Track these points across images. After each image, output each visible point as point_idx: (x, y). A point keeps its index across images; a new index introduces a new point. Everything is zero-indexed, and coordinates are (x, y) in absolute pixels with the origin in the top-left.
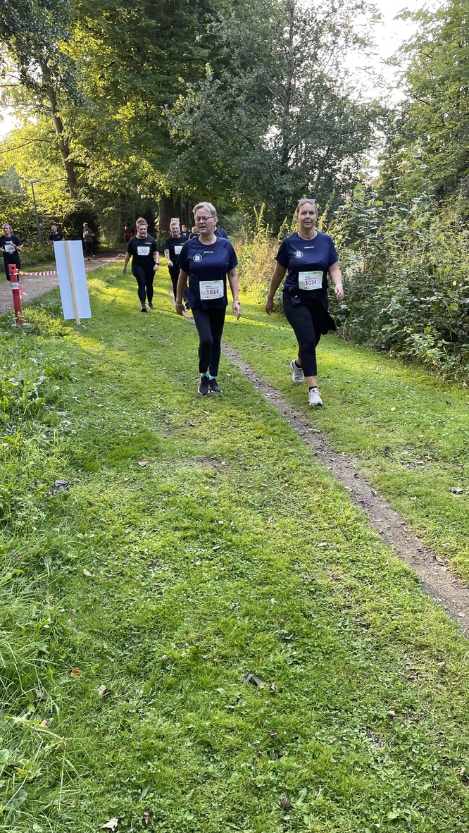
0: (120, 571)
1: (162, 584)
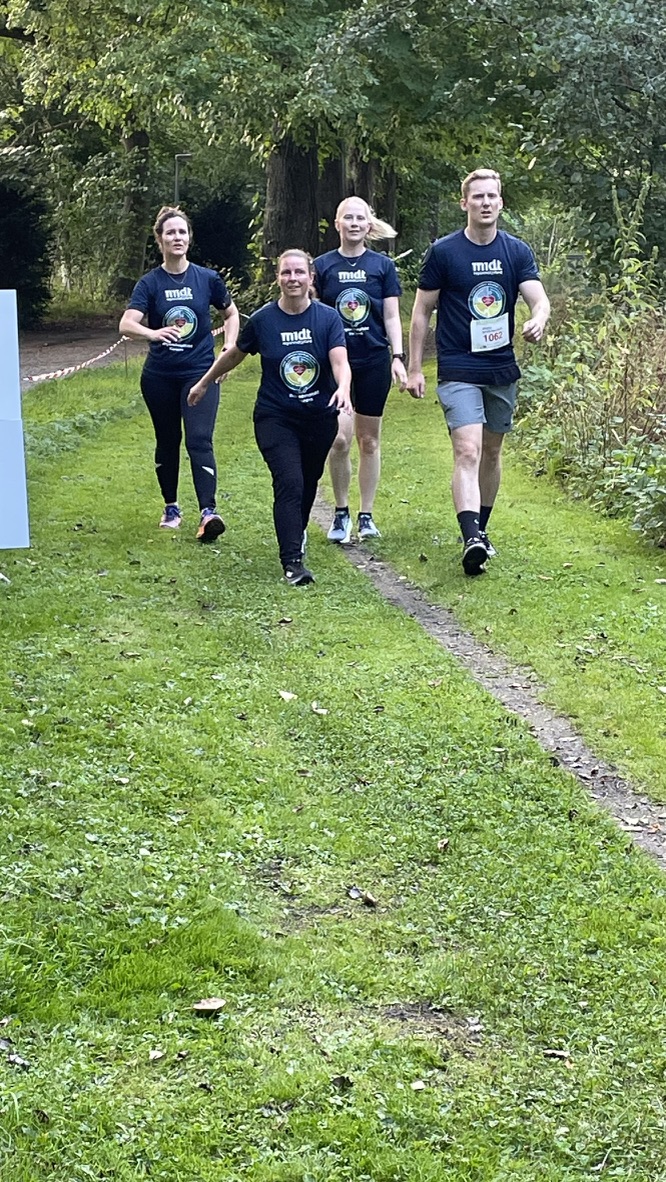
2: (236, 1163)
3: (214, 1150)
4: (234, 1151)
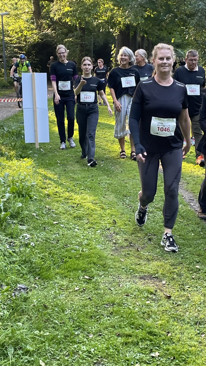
2: (97, 321)
3: (91, 317)
4: (97, 317)
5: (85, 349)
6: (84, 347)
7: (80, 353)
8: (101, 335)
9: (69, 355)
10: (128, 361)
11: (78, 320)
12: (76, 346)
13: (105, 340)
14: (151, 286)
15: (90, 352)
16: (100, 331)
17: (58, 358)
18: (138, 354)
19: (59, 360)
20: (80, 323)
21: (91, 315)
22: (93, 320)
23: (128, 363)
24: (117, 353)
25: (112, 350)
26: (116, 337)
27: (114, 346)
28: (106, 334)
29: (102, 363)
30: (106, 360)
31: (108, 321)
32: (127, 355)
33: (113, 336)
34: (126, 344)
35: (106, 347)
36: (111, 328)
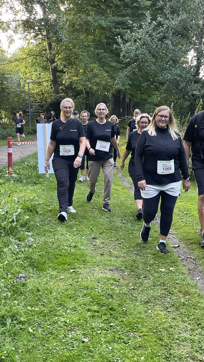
0: (51, 331)
1: (74, 342)
2: (75, 300)
3: (71, 298)
4: (75, 298)
5: (63, 320)
6: (63, 319)
7: (59, 323)
8: (76, 310)
9: (51, 324)
10: (93, 329)
11: (61, 300)
12: (56, 318)
13: (78, 314)
14: (117, 276)
15: (66, 322)
16: (75, 308)
17: (43, 326)
18: (101, 324)
19: (43, 328)
20: (62, 302)
21: (71, 296)
22: (71, 300)
23: (92, 330)
24: (85, 323)
25: (82, 321)
26: (86, 312)
27: (84, 318)
28: (79, 310)
29: (74, 330)
30: (77, 328)
31: (82, 301)
32: (93, 325)
33: (84, 311)
34: (93, 317)
35: (78, 319)
36: (83, 306)
